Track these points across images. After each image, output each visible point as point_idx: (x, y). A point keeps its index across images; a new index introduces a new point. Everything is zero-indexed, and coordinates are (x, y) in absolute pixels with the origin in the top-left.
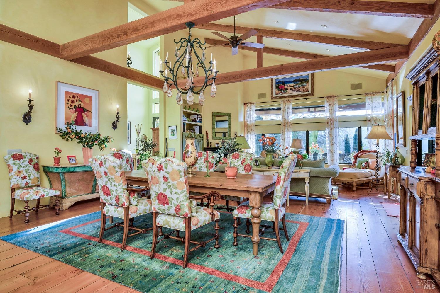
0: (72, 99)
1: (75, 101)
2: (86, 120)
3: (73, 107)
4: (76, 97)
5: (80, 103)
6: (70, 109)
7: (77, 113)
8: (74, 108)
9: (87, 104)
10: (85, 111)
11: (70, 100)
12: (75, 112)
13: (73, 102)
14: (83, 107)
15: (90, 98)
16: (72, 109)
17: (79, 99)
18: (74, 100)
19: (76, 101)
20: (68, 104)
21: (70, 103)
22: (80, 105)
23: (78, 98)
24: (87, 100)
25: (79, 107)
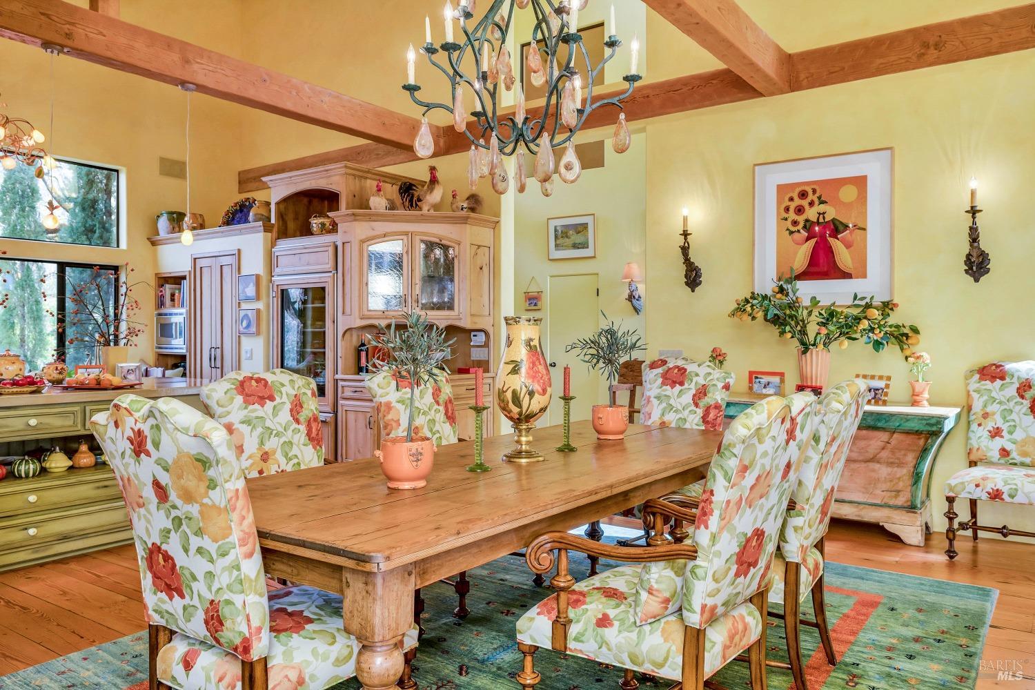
0: (797, 202)
1: (807, 207)
2: (843, 256)
3: (800, 227)
4: (810, 192)
5: (822, 208)
6: (791, 233)
7: (812, 242)
8: (805, 227)
9: (849, 206)
10: (841, 228)
11: (793, 205)
12: (808, 239)
13: (800, 210)
14: (833, 220)
15: (860, 182)
16: (799, 231)
17: (819, 198)
18: (805, 203)
19: (811, 204)
20: (786, 219)
21: (792, 216)
22: (824, 213)
23: (818, 195)
24: (848, 194)
25: (821, 220)
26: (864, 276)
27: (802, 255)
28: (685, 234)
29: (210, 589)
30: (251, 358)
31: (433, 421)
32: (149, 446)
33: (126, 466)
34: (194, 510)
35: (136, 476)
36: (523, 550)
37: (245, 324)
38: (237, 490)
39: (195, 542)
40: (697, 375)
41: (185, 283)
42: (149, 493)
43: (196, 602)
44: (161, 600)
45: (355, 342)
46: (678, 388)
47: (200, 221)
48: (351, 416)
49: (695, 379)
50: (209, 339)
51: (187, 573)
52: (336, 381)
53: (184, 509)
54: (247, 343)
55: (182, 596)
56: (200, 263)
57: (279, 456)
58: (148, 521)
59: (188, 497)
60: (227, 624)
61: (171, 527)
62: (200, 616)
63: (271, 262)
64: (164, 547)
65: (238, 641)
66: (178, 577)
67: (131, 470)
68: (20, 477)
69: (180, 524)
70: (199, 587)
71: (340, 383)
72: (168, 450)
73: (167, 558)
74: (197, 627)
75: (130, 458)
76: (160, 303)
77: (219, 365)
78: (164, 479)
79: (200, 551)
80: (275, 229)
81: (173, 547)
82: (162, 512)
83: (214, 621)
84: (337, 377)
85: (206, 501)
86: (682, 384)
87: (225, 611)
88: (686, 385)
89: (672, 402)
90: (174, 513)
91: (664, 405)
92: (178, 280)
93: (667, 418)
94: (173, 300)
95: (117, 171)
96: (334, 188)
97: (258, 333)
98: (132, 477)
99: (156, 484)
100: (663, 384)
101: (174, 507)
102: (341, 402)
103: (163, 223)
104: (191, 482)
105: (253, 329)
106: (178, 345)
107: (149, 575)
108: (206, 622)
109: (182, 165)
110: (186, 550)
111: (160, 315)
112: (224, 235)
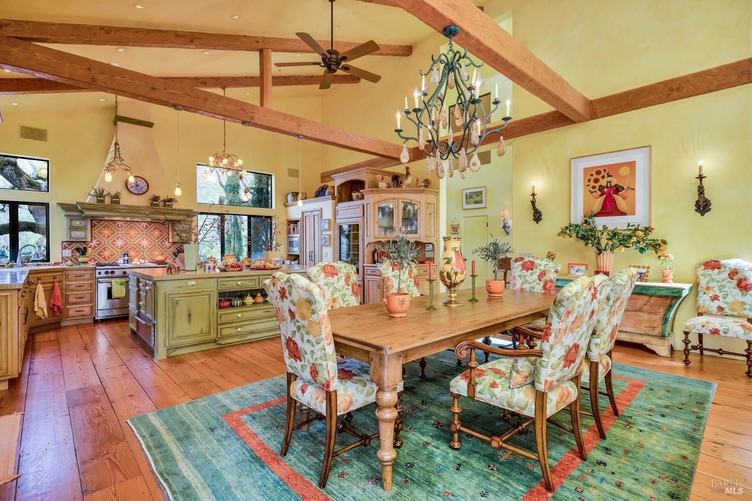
0: (595, 176)
1: (600, 179)
2: (621, 203)
3: (597, 189)
4: (603, 171)
5: (609, 179)
6: (592, 192)
7: (604, 196)
8: (599, 189)
9: (625, 177)
10: (620, 189)
11: (592, 178)
12: (601, 195)
13: (596, 181)
14: (616, 185)
16: (596, 191)
17: (608, 174)
18: (599, 177)
19: (603, 177)
20: (589, 186)
21: (592, 184)
22: (610, 182)
23: (607, 172)
25: (609, 185)
26: (634, 214)
27: (598, 203)
28: (533, 195)
29: (312, 358)
30: (327, 256)
31: (409, 286)
32: (287, 295)
33: (278, 303)
34: (306, 323)
35: (282, 307)
36: (453, 349)
37: (324, 241)
38: (324, 315)
39: (306, 337)
40: (540, 265)
41: (299, 223)
42: (287, 315)
43: (306, 363)
44: (291, 361)
45: (372, 249)
46: (530, 271)
47: (305, 196)
48: (371, 283)
49: (539, 268)
50: (309, 248)
51: (302, 350)
52: (364, 267)
53: (303, 322)
54: (325, 250)
55: (301, 361)
56: (305, 214)
57: (340, 300)
58: (287, 327)
59: (303, 317)
60: (320, 374)
61: (296, 330)
62: (308, 370)
63: (335, 213)
64: (293, 339)
65: (324, 382)
66: (299, 352)
67: (280, 304)
68: (234, 306)
69: (300, 329)
70: (308, 357)
71: (366, 268)
72: (295, 296)
73: (295, 343)
74: (307, 375)
75: (279, 300)
76: (289, 232)
77: (313, 259)
78: (293, 309)
79: (308, 341)
80: (337, 198)
81: (297, 339)
82: (292, 323)
83: (314, 372)
84: (364, 265)
85: (311, 319)
86: (532, 269)
87: (319, 368)
88: (535, 270)
89: (527, 278)
90: (298, 324)
91: (523, 280)
92: (296, 222)
93: (524, 286)
94: (294, 231)
95: (271, 175)
96: (362, 179)
97: (330, 245)
98: (280, 308)
99: (290, 311)
100: (522, 269)
101: (298, 321)
102: (366, 276)
103: (290, 197)
104: (305, 311)
105: (328, 243)
106: (296, 250)
107: (287, 351)
108: (311, 373)
109: (297, 171)
110: (302, 341)
111: (289, 237)
112: (315, 202)
